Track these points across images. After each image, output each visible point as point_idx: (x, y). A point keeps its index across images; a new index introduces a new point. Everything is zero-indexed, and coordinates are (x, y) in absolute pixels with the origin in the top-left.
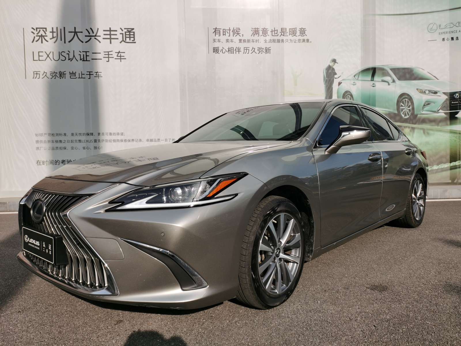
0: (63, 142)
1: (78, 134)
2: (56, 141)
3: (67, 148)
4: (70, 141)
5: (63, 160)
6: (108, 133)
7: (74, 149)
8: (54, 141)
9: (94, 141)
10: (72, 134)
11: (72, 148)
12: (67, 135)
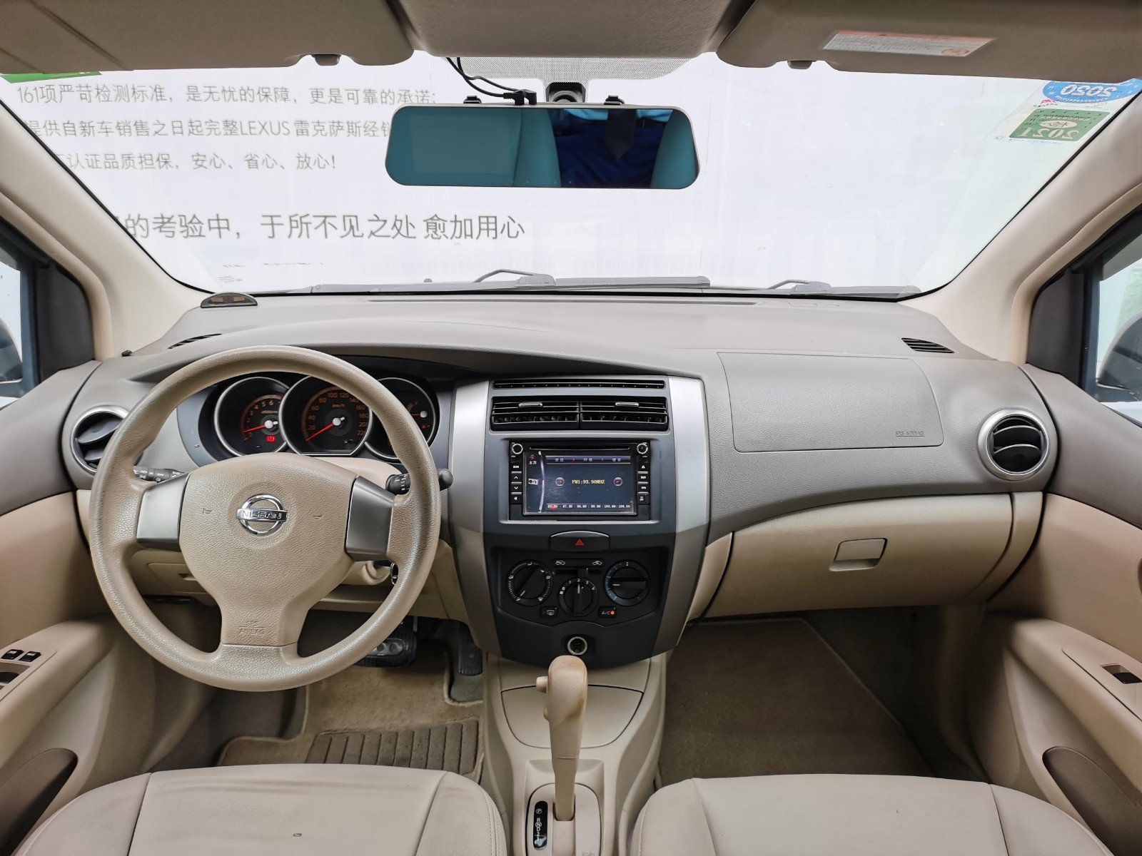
0: (151, 132)
1: (219, 89)
2: (118, 126)
3: (173, 161)
4: (186, 129)
5: (163, 218)
6: (357, 91)
7: (205, 164)
8: (113, 126)
9: (293, 129)
10: (193, 93)
11: (199, 161)
12: (166, 94)
